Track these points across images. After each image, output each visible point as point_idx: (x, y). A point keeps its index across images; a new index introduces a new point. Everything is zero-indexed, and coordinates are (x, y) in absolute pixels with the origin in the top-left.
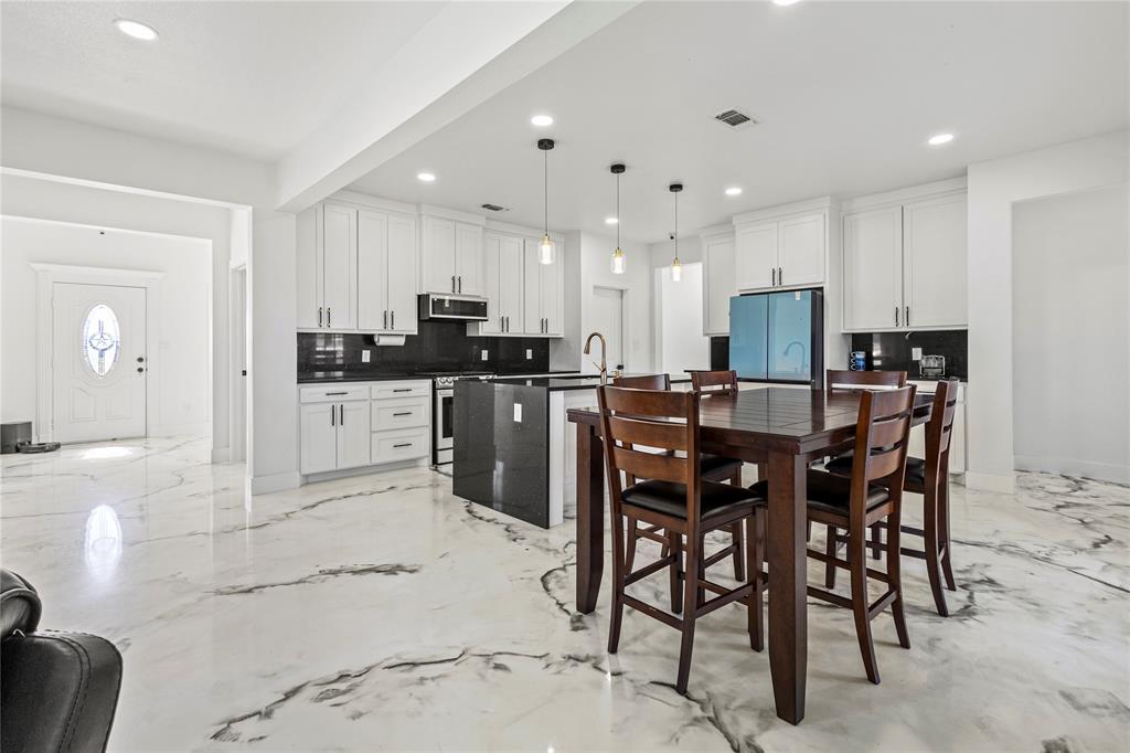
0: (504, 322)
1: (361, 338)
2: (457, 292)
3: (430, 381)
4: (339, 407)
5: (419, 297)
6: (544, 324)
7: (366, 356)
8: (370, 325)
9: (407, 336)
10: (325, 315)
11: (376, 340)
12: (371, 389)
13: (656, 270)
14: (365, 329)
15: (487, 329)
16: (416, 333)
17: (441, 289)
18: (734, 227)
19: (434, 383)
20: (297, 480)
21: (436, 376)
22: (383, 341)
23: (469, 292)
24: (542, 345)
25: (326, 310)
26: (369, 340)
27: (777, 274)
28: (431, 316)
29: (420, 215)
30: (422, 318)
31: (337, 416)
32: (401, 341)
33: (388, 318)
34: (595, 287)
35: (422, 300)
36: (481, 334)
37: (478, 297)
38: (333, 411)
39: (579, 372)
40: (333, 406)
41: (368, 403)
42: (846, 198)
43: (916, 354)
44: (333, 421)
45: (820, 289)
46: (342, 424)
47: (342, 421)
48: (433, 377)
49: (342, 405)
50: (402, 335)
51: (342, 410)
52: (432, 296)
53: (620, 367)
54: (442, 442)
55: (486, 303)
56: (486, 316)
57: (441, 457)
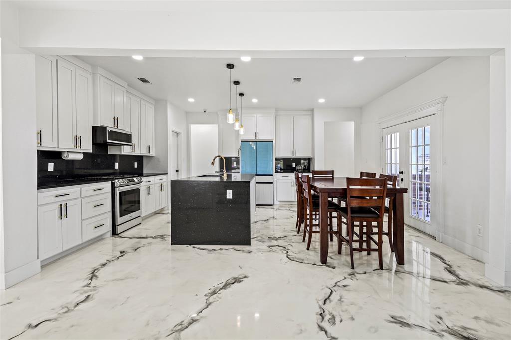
0: (133, 146)
2: (116, 127)
5: (94, 127)
6: (148, 148)
7: (51, 167)
8: (66, 144)
9: (85, 153)
11: (63, 155)
12: (81, 190)
14: (62, 147)
15: (126, 150)
16: (91, 151)
17: (108, 124)
19: (113, 185)
20: (39, 264)
21: (114, 179)
22: (70, 156)
23: (121, 127)
25: (39, 132)
27: (257, 134)
28: (108, 140)
29: (95, 74)
30: (95, 142)
31: (64, 212)
32: (81, 156)
33: (78, 140)
34: (172, 131)
36: (123, 153)
38: (61, 208)
39: (167, 174)
40: (61, 205)
41: (80, 200)
42: (277, 110)
43: (294, 165)
44: (61, 216)
45: (272, 141)
46: (67, 217)
47: (67, 214)
48: (112, 180)
49: (66, 204)
50: (81, 152)
51: (67, 207)
52: (108, 128)
53: (177, 171)
54: (119, 220)
55: (131, 135)
56: (131, 143)
57: (119, 229)
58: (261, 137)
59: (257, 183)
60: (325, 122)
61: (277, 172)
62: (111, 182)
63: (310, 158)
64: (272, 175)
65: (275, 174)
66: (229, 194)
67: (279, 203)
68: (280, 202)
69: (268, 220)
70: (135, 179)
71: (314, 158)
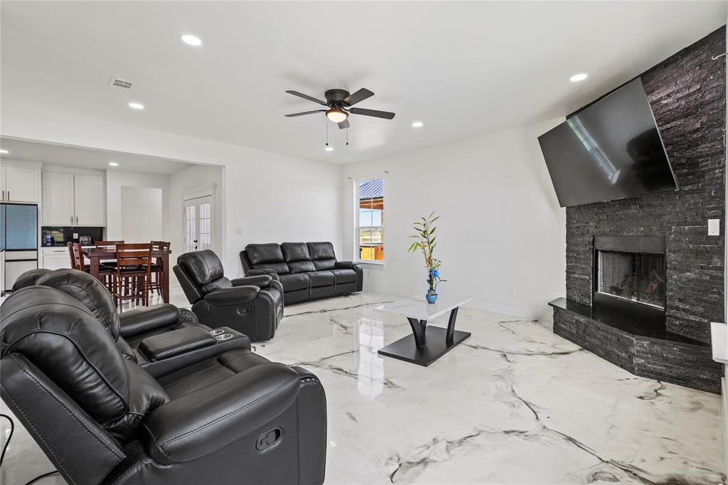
27: (6, 195)
42: (45, 164)
43: (76, 236)
45: (37, 205)
58: (13, 199)
59: (6, 261)
60: (122, 187)
61: (44, 245)
63: (102, 228)
64: (37, 250)
65: (40, 249)
71: (107, 227)
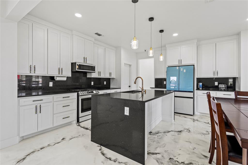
0: (99, 73)
1: (49, 77)
2: (85, 63)
3: (76, 93)
4: (39, 105)
5: (72, 63)
6: (110, 74)
7: (51, 84)
8: (53, 73)
9: (67, 77)
10: (32, 68)
11: (55, 78)
12: (53, 97)
13: (138, 60)
14: (50, 74)
15: (94, 75)
16: (71, 76)
17: (80, 61)
18: (166, 48)
19: (78, 94)
20: (18, 139)
21: (79, 91)
22: (58, 79)
23: (89, 63)
24: (108, 80)
25: (33, 66)
26: (52, 78)
27: (180, 61)
28: (77, 70)
29: (72, 35)
30: (73, 71)
31: (38, 110)
32: (65, 79)
33: (60, 70)
34: (125, 64)
35: (73, 65)
36: (92, 77)
37: (92, 64)
38: (36, 108)
39: (120, 88)
40: (36, 106)
41: (52, 103)
42: (198, 40)
43: (216, 84)
44: (36, 112)
45: (194, 65)
46: (40, 113)
47: (40, 111)
48: (78, 92)
49: (40, 105)
50: (65, 77)
51: (40, 107)
52: (77, 63)
53: (130, 86)
54: (81, 114)
55: (95, 67)
56: (95, 71)
57: (81, 120)
58: (183, 63)
61: (198, 89)
62: (77, 93)
63: (235, 78)
64: (193, 92)
65: (196, 91)
66: (127, 111)
67: (199, 114)
68: (201, 113)
69: (181, 131)
70: (94, 91)
71: (240, 78)
